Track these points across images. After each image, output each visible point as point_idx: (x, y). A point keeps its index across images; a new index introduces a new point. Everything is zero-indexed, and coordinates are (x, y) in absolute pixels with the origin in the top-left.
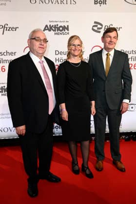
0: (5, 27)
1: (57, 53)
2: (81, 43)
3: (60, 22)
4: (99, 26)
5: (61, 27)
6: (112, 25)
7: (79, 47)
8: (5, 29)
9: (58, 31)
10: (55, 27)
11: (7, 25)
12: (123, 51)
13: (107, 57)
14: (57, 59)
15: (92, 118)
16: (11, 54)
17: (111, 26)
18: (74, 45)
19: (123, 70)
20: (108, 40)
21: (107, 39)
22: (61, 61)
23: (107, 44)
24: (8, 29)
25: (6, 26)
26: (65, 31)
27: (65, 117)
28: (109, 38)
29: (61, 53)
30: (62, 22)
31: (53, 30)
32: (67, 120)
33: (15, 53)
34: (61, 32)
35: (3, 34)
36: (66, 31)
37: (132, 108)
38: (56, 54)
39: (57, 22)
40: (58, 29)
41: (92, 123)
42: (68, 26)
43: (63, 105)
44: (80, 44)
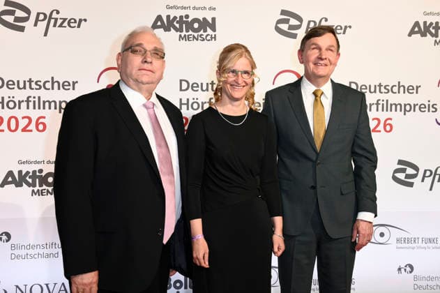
0: (50, 18)
1: (185, 85)
2: (253, 66)
3: (194, 8)
4: (293, 22)
5: (196, 20)
6: (326, 20)
7: (245, 76)
8: (53, 21)
9: (187, 31)
10: (181, 21)
11: (58, 12)
12: (354, 86)
13: (316, 100)
14: (184, 101)
15: (275, 261)
16: (65, 85)
17: (324, 23)
18: (234, 71)
19: (356, 136)
20: (313, 54)
21: (310, 52)
22: (195, 106)
23: (312, 66)
24: (59, 22)
25: (54, 15)
26: (205, 31)
27: (201, 256)
28: (316, 51)
29: (193, 87)
30: (199, 9)
31: (177, 30)
32: (206, 264)
33: (74, 83)
34: (196, 35)
35: (46, 34)
36: (209, 31)
37: (382, 235)
38: (181, 90)
39: (185, 8)
40: (189, 26)
41: (275, 274)
42: (214, 19)
43: (197, 225)
44: (249, 69)
